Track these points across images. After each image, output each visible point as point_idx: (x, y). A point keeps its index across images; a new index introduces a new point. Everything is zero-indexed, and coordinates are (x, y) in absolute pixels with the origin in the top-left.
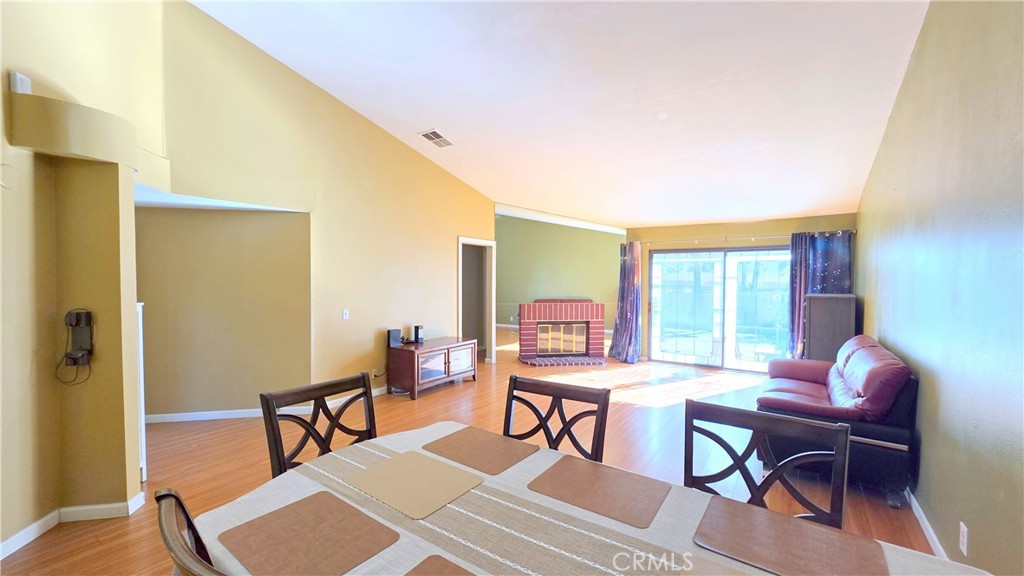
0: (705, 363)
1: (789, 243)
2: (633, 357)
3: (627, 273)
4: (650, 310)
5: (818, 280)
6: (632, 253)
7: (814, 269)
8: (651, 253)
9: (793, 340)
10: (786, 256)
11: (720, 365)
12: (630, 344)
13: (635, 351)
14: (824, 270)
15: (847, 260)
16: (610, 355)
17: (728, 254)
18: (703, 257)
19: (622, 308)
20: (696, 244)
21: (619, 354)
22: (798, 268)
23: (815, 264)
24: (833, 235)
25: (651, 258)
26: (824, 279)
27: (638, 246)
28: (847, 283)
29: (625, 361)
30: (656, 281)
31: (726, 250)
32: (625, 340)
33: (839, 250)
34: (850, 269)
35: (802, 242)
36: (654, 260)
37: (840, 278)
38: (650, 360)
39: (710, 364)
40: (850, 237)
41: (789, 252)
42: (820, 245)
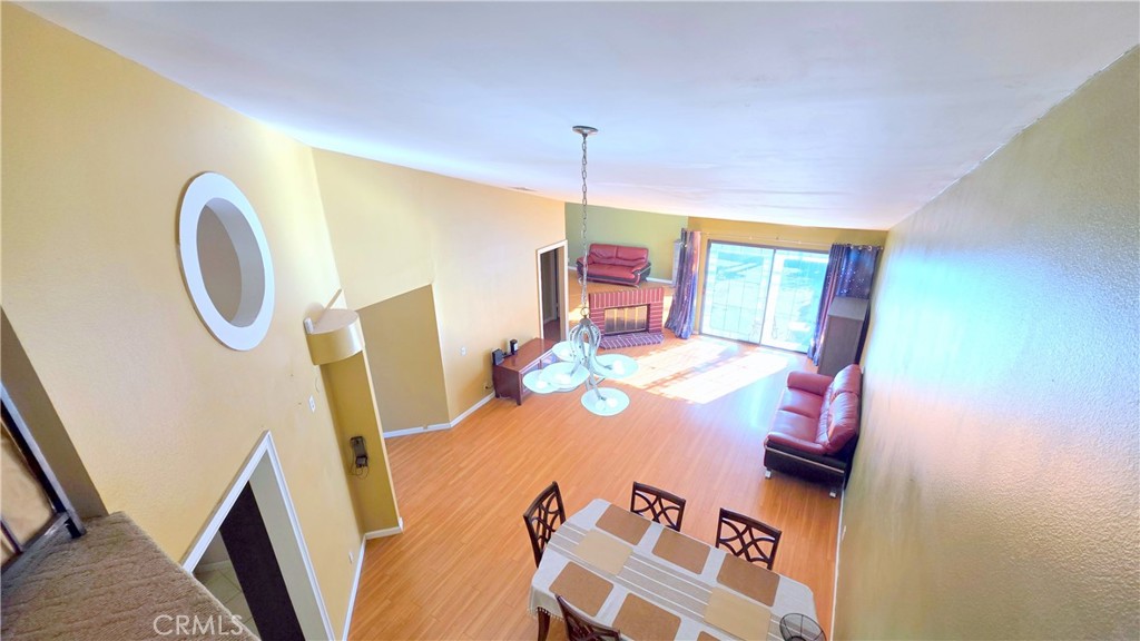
0: (746, 340)
1: (829, 249)
2: (686, 335)
3: (686, 259)
4: (704, 293)
5: (846, 285)
6: (692, 242)
7: (844, 276)
8: (710, 242)
9: (817, 331)
10: (824, 260)
11: (758, 342)
12: (685, 322)
13: (689, 328)
14: (853, 276)
15: (871, 272)
16: (666, 327)
17: (778, 251)
18: (756, 252)
19: (680, 288)
20: (751, 240)
21: (675, 328)
22: (832, 273)
23: (846, 271)
24: (865, 248)
25: (709, 247)
26: (850, 284)
27: (698, 236)
28: (867, 290)
29: (680, 337)
30: (711, 268)
31: (775, 248)
32: (680, 317)
33: (868, 263)
34: (872, 280)
35: (840, 251)
36: (712, 249)
37: (862, 286)
38: (700, 333)
39: (751, 340)
40: (878, 253)
41: (828, 256)
42: (853, 256)
